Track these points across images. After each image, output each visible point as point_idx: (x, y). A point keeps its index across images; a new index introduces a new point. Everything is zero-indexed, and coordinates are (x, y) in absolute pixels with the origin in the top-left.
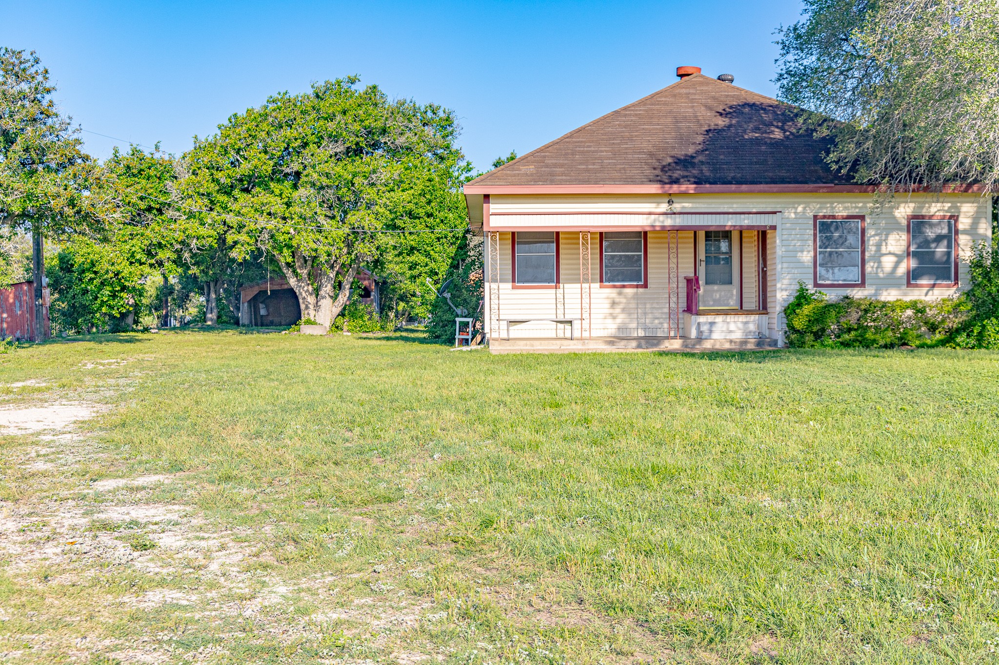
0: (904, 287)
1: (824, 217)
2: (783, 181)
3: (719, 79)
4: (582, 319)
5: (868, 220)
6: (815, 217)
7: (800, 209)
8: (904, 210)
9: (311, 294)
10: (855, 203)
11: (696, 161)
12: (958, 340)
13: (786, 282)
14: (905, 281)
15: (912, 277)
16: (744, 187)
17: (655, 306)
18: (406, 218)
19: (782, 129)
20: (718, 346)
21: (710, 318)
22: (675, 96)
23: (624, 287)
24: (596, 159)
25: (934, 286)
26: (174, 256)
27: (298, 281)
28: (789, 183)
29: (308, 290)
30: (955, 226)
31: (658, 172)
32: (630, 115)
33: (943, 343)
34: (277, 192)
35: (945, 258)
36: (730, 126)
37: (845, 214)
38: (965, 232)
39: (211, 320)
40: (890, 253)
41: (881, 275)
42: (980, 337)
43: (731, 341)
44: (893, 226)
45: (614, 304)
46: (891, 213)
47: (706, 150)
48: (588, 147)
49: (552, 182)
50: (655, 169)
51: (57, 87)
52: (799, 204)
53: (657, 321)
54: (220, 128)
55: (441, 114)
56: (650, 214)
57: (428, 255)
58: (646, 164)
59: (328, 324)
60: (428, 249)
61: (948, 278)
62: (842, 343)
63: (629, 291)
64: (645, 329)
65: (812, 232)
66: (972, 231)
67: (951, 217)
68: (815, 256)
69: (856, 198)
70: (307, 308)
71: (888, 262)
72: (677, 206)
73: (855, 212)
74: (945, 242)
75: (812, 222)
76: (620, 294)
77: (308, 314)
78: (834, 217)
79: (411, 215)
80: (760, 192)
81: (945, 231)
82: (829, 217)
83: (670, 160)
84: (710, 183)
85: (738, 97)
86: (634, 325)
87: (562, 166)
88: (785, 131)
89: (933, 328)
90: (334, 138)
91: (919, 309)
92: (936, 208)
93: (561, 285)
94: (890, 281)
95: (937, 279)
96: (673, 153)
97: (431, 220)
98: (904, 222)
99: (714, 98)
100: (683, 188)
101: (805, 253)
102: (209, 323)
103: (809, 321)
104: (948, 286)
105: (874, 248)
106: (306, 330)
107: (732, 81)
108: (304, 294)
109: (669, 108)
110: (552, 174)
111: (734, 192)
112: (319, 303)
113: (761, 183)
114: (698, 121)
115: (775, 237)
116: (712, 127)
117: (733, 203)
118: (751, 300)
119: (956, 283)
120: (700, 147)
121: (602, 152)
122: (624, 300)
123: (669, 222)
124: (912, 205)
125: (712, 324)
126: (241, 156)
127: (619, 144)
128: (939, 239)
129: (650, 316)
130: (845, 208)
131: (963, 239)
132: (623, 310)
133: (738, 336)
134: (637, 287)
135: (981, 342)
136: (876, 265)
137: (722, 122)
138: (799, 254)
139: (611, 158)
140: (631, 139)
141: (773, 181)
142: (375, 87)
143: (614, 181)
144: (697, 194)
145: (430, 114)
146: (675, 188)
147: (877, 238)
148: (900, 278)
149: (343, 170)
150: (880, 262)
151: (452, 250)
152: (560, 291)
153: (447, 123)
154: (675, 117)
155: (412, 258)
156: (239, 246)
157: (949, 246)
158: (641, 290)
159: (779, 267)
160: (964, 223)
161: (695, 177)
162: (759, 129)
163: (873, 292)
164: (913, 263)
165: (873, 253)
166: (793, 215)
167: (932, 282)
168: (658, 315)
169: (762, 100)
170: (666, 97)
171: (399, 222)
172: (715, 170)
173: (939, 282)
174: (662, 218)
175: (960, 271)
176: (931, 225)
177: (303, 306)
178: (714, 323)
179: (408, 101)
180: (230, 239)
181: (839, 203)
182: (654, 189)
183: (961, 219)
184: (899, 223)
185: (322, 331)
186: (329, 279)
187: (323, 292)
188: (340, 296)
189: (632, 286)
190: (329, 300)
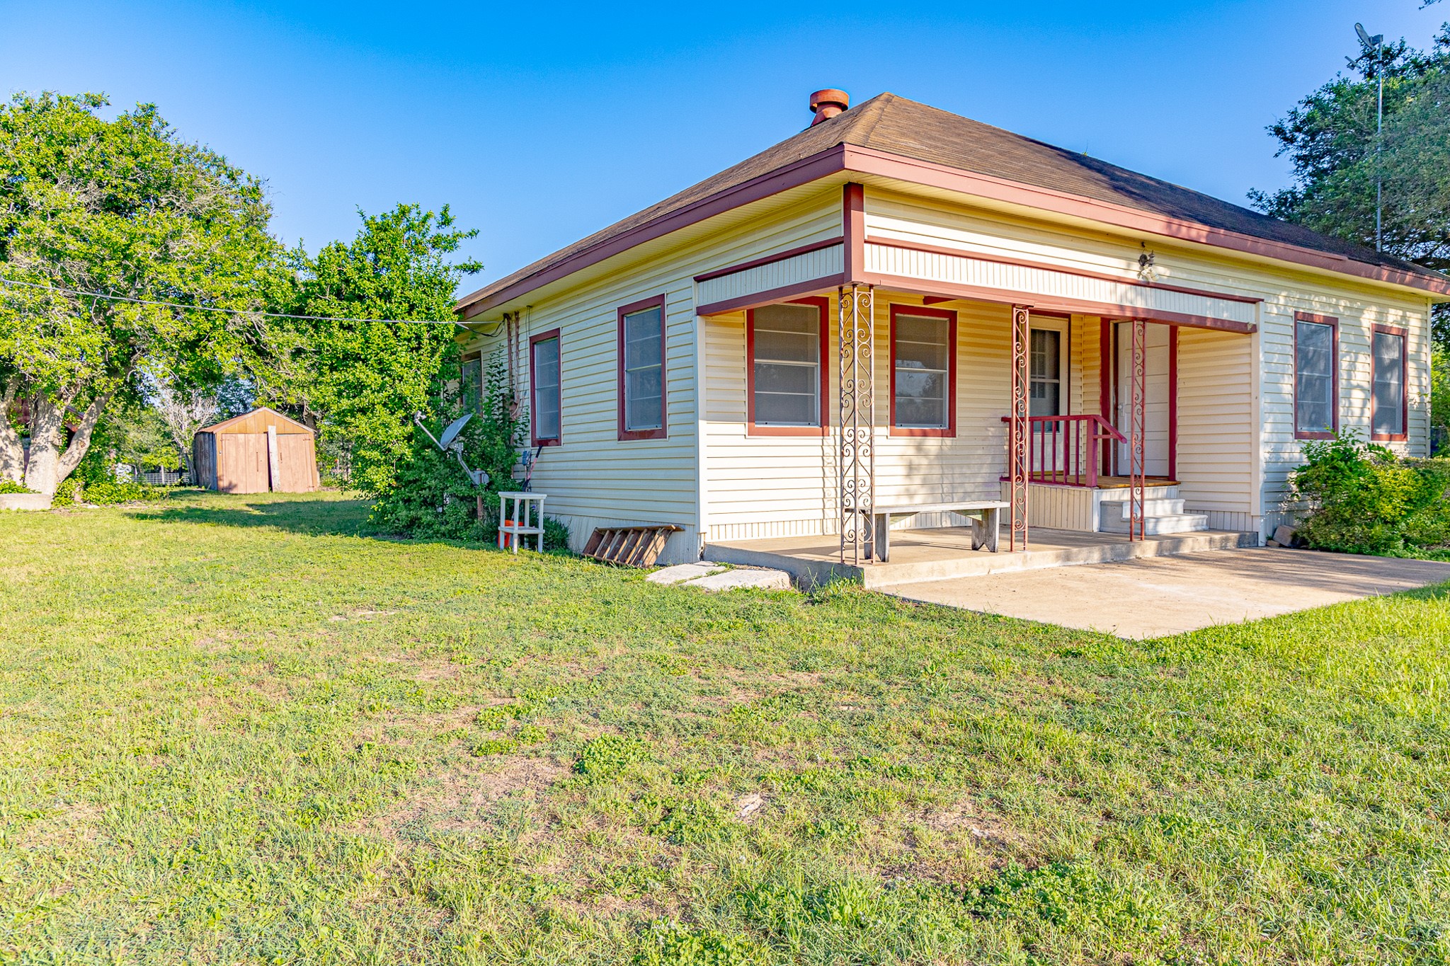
0: (1369, 439)
1: (1305, 318)
5: (1339, 328)
6: (1297, 316)
7: (1282, 300)
8: (1369, 317)
9: (14, 443)
10: (1330, 297)
13: (1268, 428)
14: (1370, 431)
15: (1375, 424)
16: (1261, 243)
17: (965, 470)
20: (1196, 550)
23: (925, 434)
25: (1390, 438)
29: (7, 437)
30: (1405, 348)
35: (1398, 397)
37: (1320, 314)
38: (1412, 359)
40: (1358, 386)
41: (1351, 419)
43: (1211, 540)
44: (1360, 342)
45: (911, 468)
46: (1360, 319)
52: (1282, 289)
56: (1117, 281)
59: (51, 489)
61: (1399, 429)
63: (933, 443)
65: (1293, 341)
66: (1418, 358)
67: (1402, 333)
68: (1295, 384)
69: (1331, 289)
71: (1357, 400)
73: (1330, 313)
74: (1397, 372)
75: (1293, 324)
76: (919, 448)
78: (1312, 317)
81: (1396, 355)
82: (1308, 317)
92: (1392, 317)
95: (1392, 429)
98: (1369, 337)
101: (1286, 378)
104: (1401, 438)
105: (1344, 377)
106: (14, 502)
112: (32, 459)
115: (1255, 345)
117: (1215, 276)
119: (1406, 436)
122: (925, 461)
123: (1139, 302)
124: (1374, 310)
128: (1392, 366)
129: (960, 490)
130: (1321, 305)
131: (1411, 370)
132: (924, 480)
134: (942, 434)
136: (1346, 404)
138: (1281, 380)
142: (152, 107)
147: (1348, 359)
148: (1366, 425)
150: (1350, 400)
152: (829, 441)
157: (1400, 378)
158: (948, 441)
159: (1262, 402)
160: (1411, 343)
164: (1376, 404)
165: (1344, 383)
166: (1275, 310)
167: (1389, 432)
173: (1393, 432)
175: (1408, 416)
176: (1388, 345)
179: (201, 148)
181: (1316, 295)
182: (1159, 223)
183: (1409, 337)
184: (1364, 336)
185: (39, 503)
186: (53, 419)
187: (40, 440)
188: (73, 446)
189: (934, 434)
190: (52, 453)
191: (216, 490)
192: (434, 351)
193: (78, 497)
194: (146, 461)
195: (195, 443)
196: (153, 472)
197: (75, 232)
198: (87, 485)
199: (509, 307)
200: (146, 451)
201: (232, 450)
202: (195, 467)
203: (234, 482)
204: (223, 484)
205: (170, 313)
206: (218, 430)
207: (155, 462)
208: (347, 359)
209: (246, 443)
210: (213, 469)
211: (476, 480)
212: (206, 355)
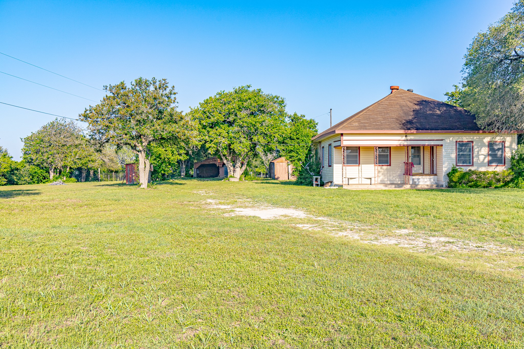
0: (487, 166)
1: (459, 142)
2: (446, 129)
3: (408, 90)
4: (375, 177)
5: (474, 143)
6: (456, 142)
7: (451, 139)
8: (487, 139)
9: (232, 166)
10: (470, 137)
11: (413, 121)
12: (510, 185)
13: (446, 164)
14: (487, 164)
15: (489, 163)
16: (433, 131)
17: (393, 172)
18: (288, 139)
19: (439, 110)
20: (423, 187)
21: (417, 177)
22: (396, 97)
23: (383, 166)
24: (378, 120)
25: (497, 166)
26: (185, 152)
27: (227, 161)
28: (449, 130)
30: (504, 145)
31: (402, 126)
32: (384, 104)
33: (504, 186)
34: (223, 128)
35: (501, 157)
36: (421, 109)
37: (467, 140)
38: (508, 147)
39: (183, 175)
40: (482, 155)
41: (479, 162)
42: (517, 184)
43: (427, 185)
44: (483, 145)
45: (379, 172)
46: (482, 140)
47: (415, 118)
48: (373, 116)
49: (366, 129)
50: (400, 124)
51: (178, 93)
52: (451, 137)
53: (394, 178)
54: (200, 104)
55: (280, 99)
56: (399, 140)
57: (297, 153)
58: (397, 122)
59: (239, 177)
60: (298, 151)
61: (502, 163)
62: (469, 186)
63: (385, 167)
64: (390, 181)
65: (455, 147)
66: (510, 147)
67: (503, 142)
68: (456, 155)
69: (470, 135)
70: (230, 171)
71: (481, 158)
72: (409, 138)
73: (470, 140)
74: (501, 151)
75: (455, 143)
76: (381, 168)
77: (231, 174)
78: (463, 142)
79: (290, 138)
80: (439, 133)
81: (501, 147)
82: (461, 142)
83: (404, 121)
84: (421, 130)
85: (419, 98)
86: (386, 179)
87: (367, 123)
88: (440, 111)
89: (499, 181)
90: (246, 109)
91: (495, 174)
92: (498, 139)
93: (361, 165)
94: (482, 164)
95: (498, 163)
96: (405, 118)
97: (299, 140)
98: (487, 144)
99: (410, 98)
100: (412, 131)
101: (453, 154)
102: (182, 177)
103: (459, 178)
104: (502, 166)
105: (476, 153)
106: (232, 180)
107: (412, 91)
108: (229, 166)
109: (397, 102)
110: (365, 126)
111: (430, 133)
112: (235, 170)
113: (439, 130)
114: (409, 107)
115: (442, 148)
116: (415, 109)
117: (428, 137)
118: (427, 170)
119: (505, 165)
120: (413, 116)
121: (379, 118)
122: (383, 171)
123: (406, 143)
124: (489, 138)
125: (418, 179)
126: (211, 115)
127: (384, 115)
128: (499, 149)
129: (392, 176)
130: (467, 139)
131: (507, 150)
132: (383, 174)
133: (428, 183)
134: (387, 166)
135: (517, 185)
136: (477, 159)
137: (417, 107)
138: (451, 155)
139: (383, 120)
140: (387, 113)
141: (442, 129)
142: (260, 90)
143: (388, 129)
144: (417, 133)
145: (276, 99)
146: (409, 131)
147: (478, 149)
148: (486, 163)
149: (251, 120)
150: (478, 158)
151: (307, 152)
152: (360, 167)
153: (282, 102)
154: (400, 105)
155: (291, 154)
156: (211, 148)
157: (502, 152)
158: (389, 167)
159: (444, 159)
160: (507, 144)
161: (415, 128)
162: (431, 110)
163: (476, 168)
164: (490, 158)
165: (476, 154)
166: (449, 141)
167: (496, 164)
168: (395, 176)
169: (428, 99)
170: (393, 98)
171: (285, 141)
172: (421, 125)
173: (499, 164)
174: (403, 142)
175: (506, 160)
176: (496, 145)
177: (229, 171)
178: (419, 179)
179: (270, 95)
180: (207, 145)
181: (464, 137)
182: (402, 131)
183: (506, 143)
184: (484, 144)
185: (237, 180)
186: (239, 161)
187: (237, 166)
188: (243, 167)
189: (385, 166)
190: (239, 168)
191: (274, 179)
192: (307, 149)
193: (243, 179)
194: (256, 170)
195: (270, 165)
196: (259, 174)
197: (246, 122)
198: (245, 176)
199: (320, 140)
200: (257, 167)
201: (279, 167)
202: (270, 172)
203: (279, 177)
204: (276, 177)
205: (263, 138)
206: (275, 162)
207: (259, 171)
208: (291, 151)
209: (282, 165)
210: (274, 173)
211: (312, 174)
212: (270, 147)
